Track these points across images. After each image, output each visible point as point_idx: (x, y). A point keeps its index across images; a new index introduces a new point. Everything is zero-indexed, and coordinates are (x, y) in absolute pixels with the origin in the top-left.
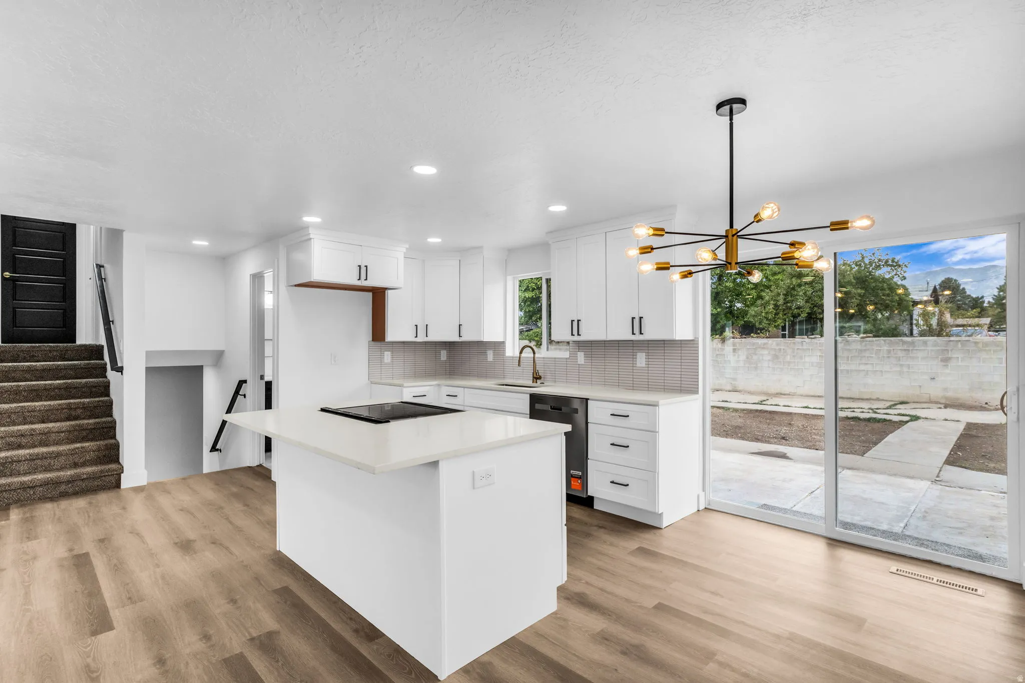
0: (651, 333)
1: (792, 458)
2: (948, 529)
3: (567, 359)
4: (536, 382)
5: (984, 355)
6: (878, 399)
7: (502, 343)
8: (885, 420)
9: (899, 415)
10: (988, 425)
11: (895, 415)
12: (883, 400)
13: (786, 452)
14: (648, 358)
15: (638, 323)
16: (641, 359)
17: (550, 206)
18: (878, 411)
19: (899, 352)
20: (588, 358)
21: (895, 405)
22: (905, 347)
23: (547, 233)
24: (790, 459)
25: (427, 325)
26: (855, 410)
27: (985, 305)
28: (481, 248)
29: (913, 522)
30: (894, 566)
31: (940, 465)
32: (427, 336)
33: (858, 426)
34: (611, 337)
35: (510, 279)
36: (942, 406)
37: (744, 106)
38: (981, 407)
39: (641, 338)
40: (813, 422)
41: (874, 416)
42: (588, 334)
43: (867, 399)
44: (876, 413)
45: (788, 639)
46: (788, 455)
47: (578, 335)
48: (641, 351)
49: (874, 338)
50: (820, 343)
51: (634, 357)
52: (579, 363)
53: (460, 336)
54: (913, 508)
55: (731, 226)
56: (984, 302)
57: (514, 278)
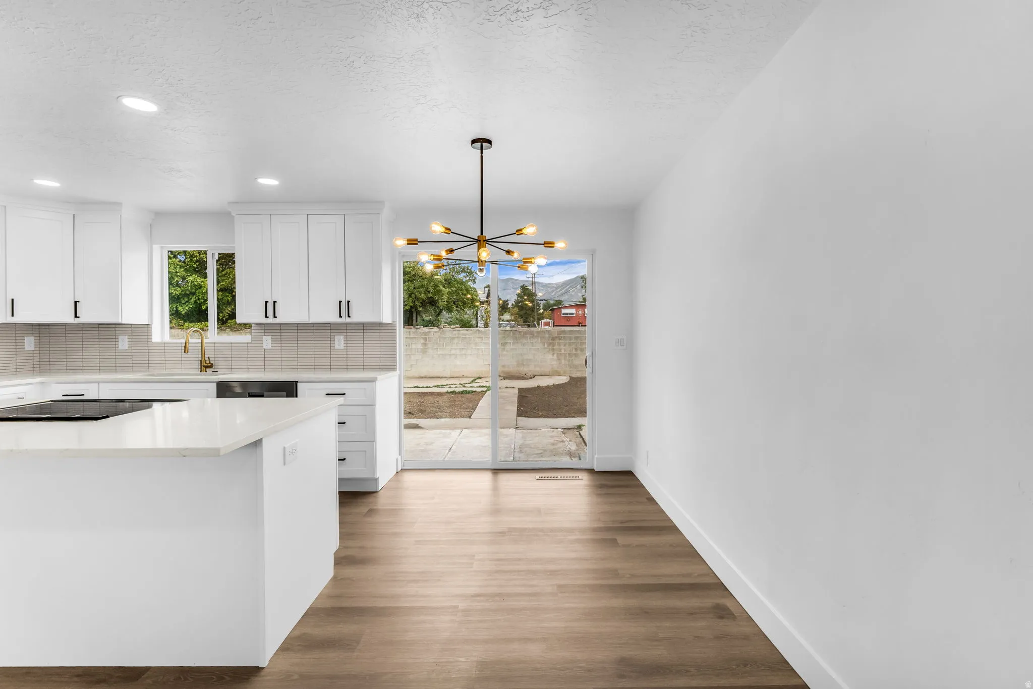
0: (358, 316)
1: (422, 426)
2: (535, 455)
3: (248, 343)
4: (206, 371)
5: (524, 341)
6: (463, 377)
7: (147, 327)
8: (472, 392)
9: (479, 387)
10: (529, 389)
11: (477, 387)
12: (467, 377)
13: (418, 423)
14: (346, 341)
15: (345, 307)
16: (339, 342)
17: (260, 178)
18: (465, 385)
19: (477, 339)
20: (277, 342)
21: (475, 380)
22: (480, 335)
23: (229, 203)
24: (423, 428)
25: (13, 300)
26: (451, 386)
27: (510, 306)
28: (119, 204)
29: (517, 455)
30: (538, 476)
31: (515, 418)
32: (13, 315)
33: (457, 398)
34: (313, 320)
35: (156, 248)
36: (502, 378)
37: (490, 145)
38: (523, 377)
39: (348, 320)
40: (426, 398)
41: (465, 389)
42: (284, 316)
43: (456, 377)
44: (464, 387)
45: (508, 532)
46: (419, 425)
47: (275, 317)
48: (340, 334)
49: (461, 329)
50: (423, 333)
51: (332, 340)
52: (264, 347)
53: (76, 316)
54: (513, 447)
55: (482, 233)
56: (508, 304)
57: (162, 247)
